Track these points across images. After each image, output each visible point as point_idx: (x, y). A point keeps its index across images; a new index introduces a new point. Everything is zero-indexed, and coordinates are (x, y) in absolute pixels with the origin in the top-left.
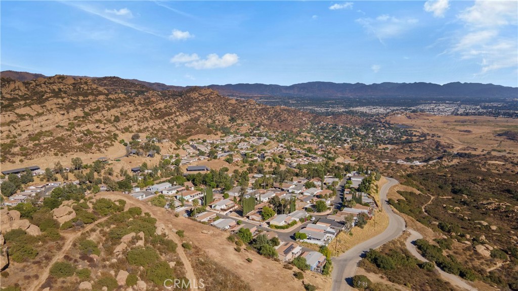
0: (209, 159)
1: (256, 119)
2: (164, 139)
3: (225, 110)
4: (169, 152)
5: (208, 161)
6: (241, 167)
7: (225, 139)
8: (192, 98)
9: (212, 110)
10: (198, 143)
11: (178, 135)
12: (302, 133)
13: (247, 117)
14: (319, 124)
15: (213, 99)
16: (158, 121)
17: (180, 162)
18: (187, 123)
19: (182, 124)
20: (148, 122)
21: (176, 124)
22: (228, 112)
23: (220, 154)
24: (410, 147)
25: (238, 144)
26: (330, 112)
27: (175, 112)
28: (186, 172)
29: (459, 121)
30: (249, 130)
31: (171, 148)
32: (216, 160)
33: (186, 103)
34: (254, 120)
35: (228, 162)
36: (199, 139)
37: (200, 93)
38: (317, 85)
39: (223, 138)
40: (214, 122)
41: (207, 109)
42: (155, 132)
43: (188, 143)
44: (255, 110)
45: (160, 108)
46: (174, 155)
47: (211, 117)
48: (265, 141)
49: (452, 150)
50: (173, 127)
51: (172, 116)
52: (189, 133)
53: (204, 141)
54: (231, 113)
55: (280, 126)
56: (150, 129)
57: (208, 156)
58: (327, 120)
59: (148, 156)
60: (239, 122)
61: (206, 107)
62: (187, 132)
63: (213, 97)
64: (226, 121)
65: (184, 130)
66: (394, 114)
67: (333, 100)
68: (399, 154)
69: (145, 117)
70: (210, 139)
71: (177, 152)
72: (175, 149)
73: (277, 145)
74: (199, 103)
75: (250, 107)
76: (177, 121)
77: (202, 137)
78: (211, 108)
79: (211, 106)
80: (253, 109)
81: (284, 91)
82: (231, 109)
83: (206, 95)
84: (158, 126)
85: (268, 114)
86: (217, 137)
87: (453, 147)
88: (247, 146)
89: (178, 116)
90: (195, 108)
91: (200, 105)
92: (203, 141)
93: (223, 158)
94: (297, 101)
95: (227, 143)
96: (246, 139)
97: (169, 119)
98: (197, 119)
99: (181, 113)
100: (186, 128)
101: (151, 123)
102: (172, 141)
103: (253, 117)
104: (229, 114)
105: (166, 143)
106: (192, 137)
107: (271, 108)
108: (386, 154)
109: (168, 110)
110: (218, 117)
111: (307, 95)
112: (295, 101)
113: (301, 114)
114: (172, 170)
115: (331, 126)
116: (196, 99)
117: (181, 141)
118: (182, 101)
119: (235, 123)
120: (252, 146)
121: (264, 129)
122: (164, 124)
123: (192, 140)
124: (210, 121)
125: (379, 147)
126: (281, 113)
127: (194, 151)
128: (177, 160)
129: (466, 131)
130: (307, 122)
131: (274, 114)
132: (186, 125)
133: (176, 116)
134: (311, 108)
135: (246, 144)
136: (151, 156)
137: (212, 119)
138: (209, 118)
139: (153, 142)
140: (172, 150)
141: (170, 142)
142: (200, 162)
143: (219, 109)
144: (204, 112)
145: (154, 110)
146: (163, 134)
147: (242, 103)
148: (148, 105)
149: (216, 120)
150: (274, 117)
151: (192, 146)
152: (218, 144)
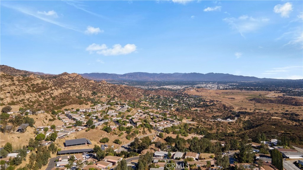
0: (87, 129)
1: (110, 93)
2: (39, 110)
3: (88, 87)
4: (44, 124)
5: (86, 131)
6: (119, 135)
7: (95, 107)
8: (64, 79)
9: (79, 87)
10: (72, 113)
11: (53, 106)
12: (142, 102)
13: (104, 92)
14: (149, 95)
15: (78, 80)
16: (34, 95)
17: (56, 136)
18: (62, 95)
19: (57, 96)
20: (24, 95)
21: (51, 97)
22: (90, 88)
23: (96, 123)
24: (210, 108)
25: (107, 112)
26: (151, 88)
27: (51, 87)
28: (63, 149)
29: (224, 93)
30: (107, 100)
31: (46, 119)
32: (94, 130)
33: (59, 82)
34: (109, 93)
35: (105, 131)
36: (72, 109)
37: (69, 76)
38: (139, 74)
39: (93, 107)
40: (81, 95)
41: (75, 86)
42: (31, 104)
43: (63, 113)
44: (107, 87)
45: (37, 84)
46: (49, 127)
47: (78, 92)
48: (128, 108)
49: (233, 110)
50: (49, 99)
51: (48, 90)
52: (63, 104)
53: (78, 110)
54: (92, 89)
55: (126, 97)
56: (26, 101)
57: (85, 126)
58: (153, 93)
59: (18, 131)
60: (99, 95)
61: (74, 85)
62: (61, 103)
63: (78, 78)
64: (90, 94)
65: (59, 101)
66: (189, 89)
67: (149, 82)
68: (207, 114)
69: (22, 91)
70: (83, 108)
71: (53, 123)
72: (50, 120)
73: (136, 111)
74: (69, 82)
75: (103, 85)
76: (52, 94)
77: (75, 107)
78: (78, 86)
79: (78, 84)
80: (106, 87)
81: (120, 78)
82: (92, 86)
83: (73, 77)
84: (35, 99)
85: (116, 90)
86: (88, 106)
87: (233, 108)
88: (116, 113)
89: (53, 89)
90: (66, 86)
91: (70, 83)
92: (76, 110)
93: (100, 127)
94: (129, 83)
95: (98, 111)
96: (112, 107)
97: (45, 92)
98: (69, 93)
99: (56, 87)
100: (61, 100)
101: (27, 96)
102: (47, 112)
103: (108, 91)
104: (91, 89)
105: (41, 114)
106: (67, 107)
107: (118, 86)
108: (199, 114)
109: (44, 85)
110: (84, 92)
111: (133, 79)
112: (128, 83)
113: (136, 89)
114: (46, 147)
115: (156, 96)
116: (67, 80)
117: (56, 111)
118: (56, 81)
119: (96, 96)
120: (120, 113)
121: (117, 99)
122: (40, 97)
123: (66, 110)
124: (77, 94)
125: (192, 110)
126: (125, 89)
127: (70, 121)
128: (53, 134)
129: (232, 98)
130: (141, 94)
131: (120, 90)
132: (60, 97)
133: (52, 90)
134: (138, 86)
135: (113, 111)
136: (21, 131)
137: (79, 93)
138: (77, 92)
139: (26, 114)
140: (47, 122)
141: (46, 113)
142: (78, 133)
143: (83, 87)
144: (73, 88)
145: (32, 85)
146: (39, 105)
147: (98, 83)
148: (26, 81)
149: (82, 94)
150: (120, 91)
151: (67, 115)
152: (90, 113)
